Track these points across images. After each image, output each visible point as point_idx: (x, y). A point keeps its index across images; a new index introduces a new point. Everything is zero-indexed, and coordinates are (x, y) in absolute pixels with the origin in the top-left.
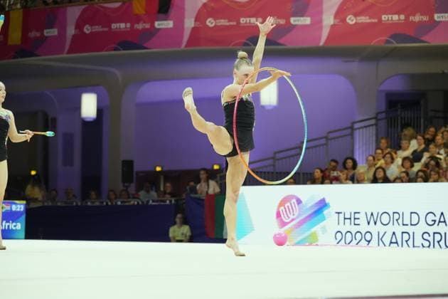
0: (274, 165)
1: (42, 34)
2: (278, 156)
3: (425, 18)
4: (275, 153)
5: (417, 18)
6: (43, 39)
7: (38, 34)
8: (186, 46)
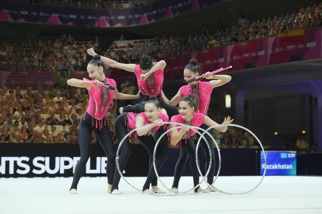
1: (306, 46)
6: (307, 49)
7: (303, 46)
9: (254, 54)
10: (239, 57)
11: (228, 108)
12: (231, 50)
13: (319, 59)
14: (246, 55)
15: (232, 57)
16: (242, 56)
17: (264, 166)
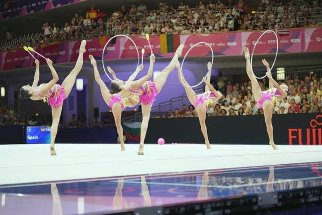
0: (160, 109)
1: (58, 54)
2: (162, 105)
3: (224, 45)
4: (160, 104)
5: (220, 45)
6: (59, 56)
8: (121, 58)
9: (21, 59)
10: (11, 60)
11: (3, 97)
12: (5, 55)
13: (67, 63)
14: (16, 59)
15: (6, 60)
16: (13, 59)
17: (29, 138)
